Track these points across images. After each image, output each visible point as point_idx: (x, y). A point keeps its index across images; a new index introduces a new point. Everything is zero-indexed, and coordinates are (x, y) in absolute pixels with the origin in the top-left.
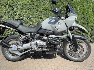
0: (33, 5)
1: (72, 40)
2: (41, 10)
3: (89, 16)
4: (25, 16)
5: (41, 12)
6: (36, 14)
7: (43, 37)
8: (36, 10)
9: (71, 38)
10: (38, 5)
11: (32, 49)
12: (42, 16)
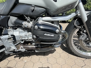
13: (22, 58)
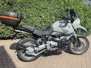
0: (32, 4)
1: (76, 39)
2: (41, 9)
3: (81, 14)
4: (25, 14)
5: (41, 10)
6: (36, 12)
7: (56, 39)
8: (35, 8)
9: (76, 37)
10: (38, 3)
11: (47, 50)
12: (42, 14)
13: (47, 57)
